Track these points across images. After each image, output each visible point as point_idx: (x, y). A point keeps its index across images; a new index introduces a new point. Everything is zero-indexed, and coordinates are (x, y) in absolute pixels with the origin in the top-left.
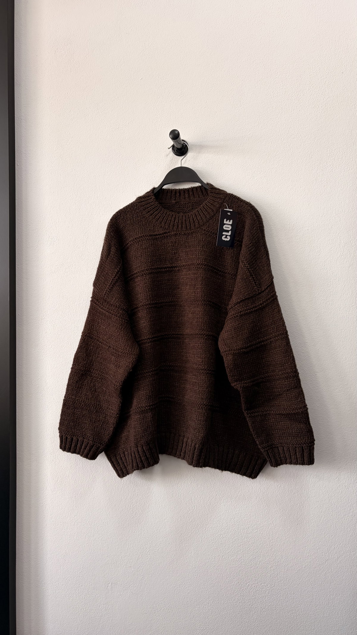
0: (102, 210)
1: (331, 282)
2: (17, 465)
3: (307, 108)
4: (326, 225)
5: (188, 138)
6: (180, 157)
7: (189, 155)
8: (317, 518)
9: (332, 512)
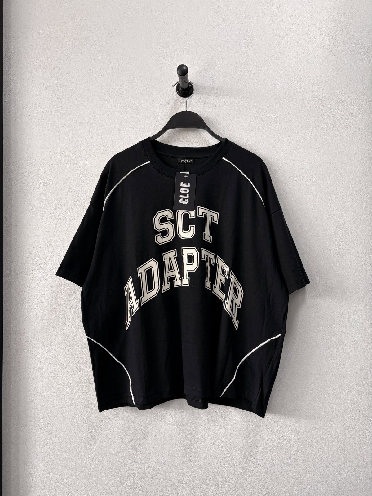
0: (99, 152)
1: (343, 232)
3: (318, 51)
4: (337, 173)
5: (194, 79)
6: (184, 98)
7: (194, 97)
8: (331, 479)
9: (346, 472)
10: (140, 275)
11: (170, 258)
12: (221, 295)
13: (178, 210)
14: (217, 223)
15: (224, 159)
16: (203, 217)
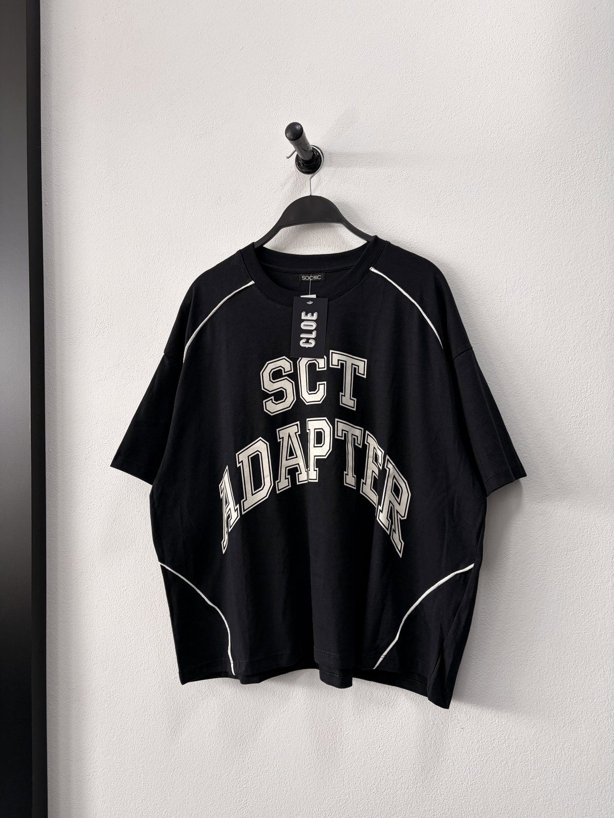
2: (47, 707)
6: (308, 176)
7: (323, 170)
10: (241, 464)
11: (289, 436)
12: (373, 497)
13: (300, 358)
14: (365, 377)
15: (373, 269)
16: (339, 367)
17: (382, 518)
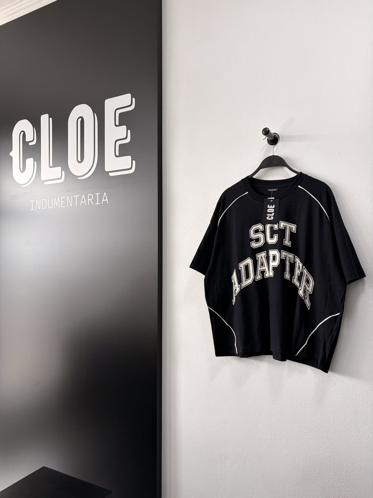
6: (272, 146)
7: (279, 144)
10: (241, 268)
11: (261, 257)
13: (267, 224)
14: (295, 232)
15: (299, 186)
16: (284, 228)
17: (301, 293)
